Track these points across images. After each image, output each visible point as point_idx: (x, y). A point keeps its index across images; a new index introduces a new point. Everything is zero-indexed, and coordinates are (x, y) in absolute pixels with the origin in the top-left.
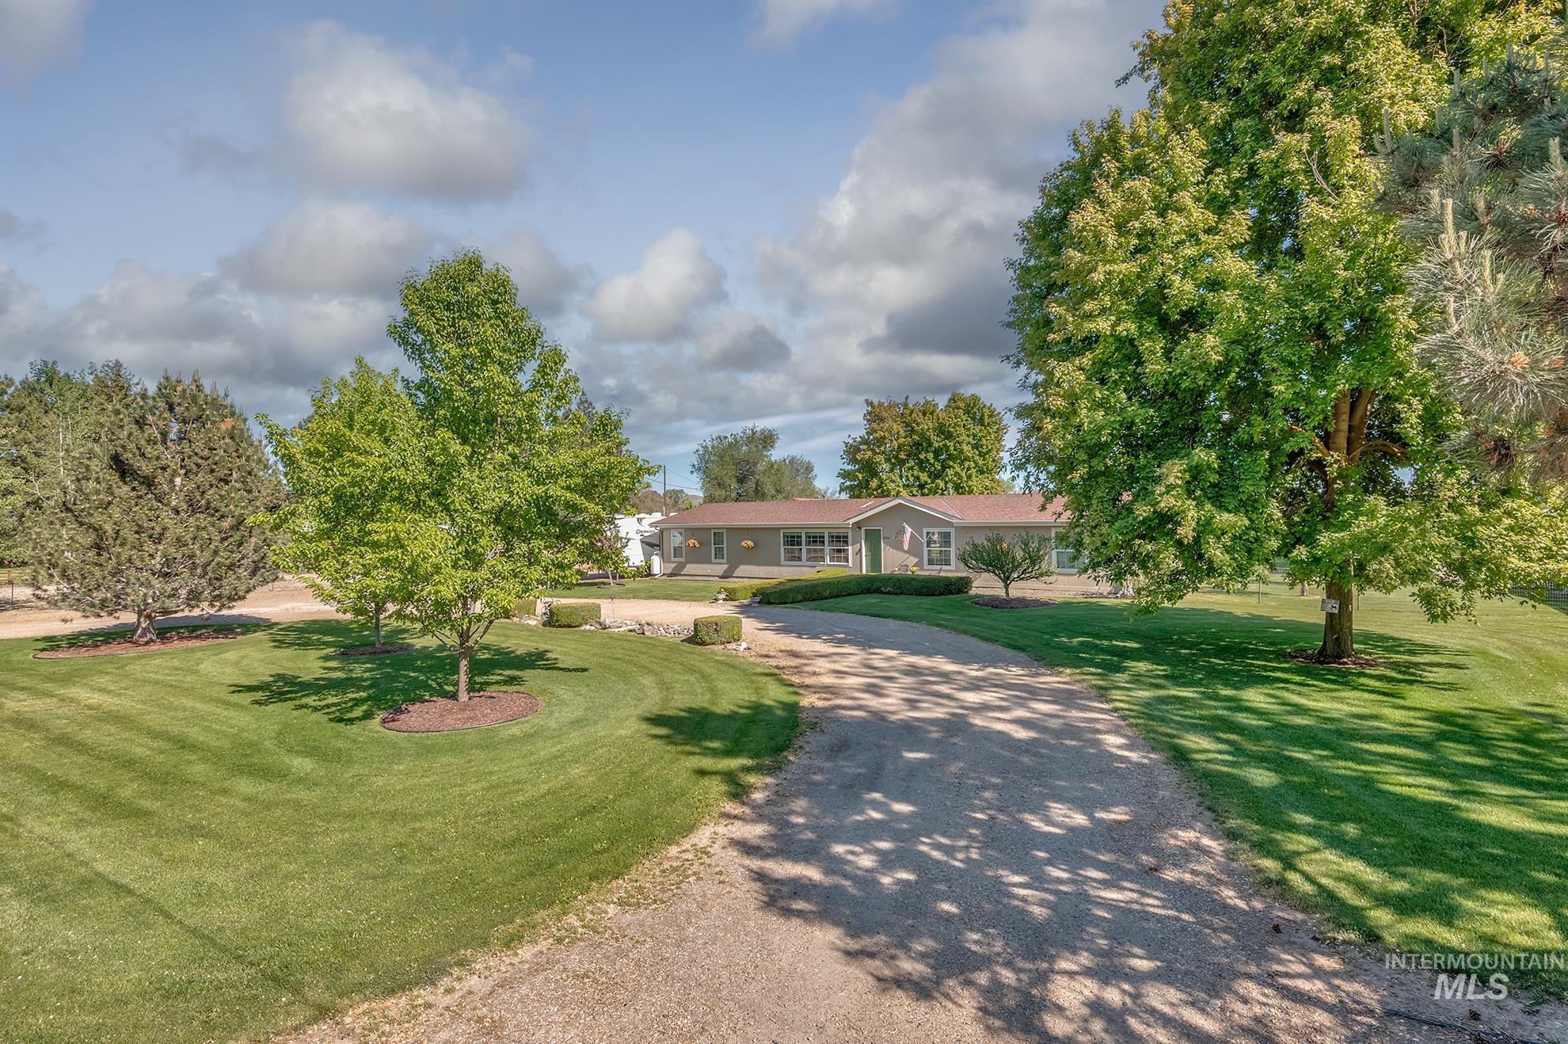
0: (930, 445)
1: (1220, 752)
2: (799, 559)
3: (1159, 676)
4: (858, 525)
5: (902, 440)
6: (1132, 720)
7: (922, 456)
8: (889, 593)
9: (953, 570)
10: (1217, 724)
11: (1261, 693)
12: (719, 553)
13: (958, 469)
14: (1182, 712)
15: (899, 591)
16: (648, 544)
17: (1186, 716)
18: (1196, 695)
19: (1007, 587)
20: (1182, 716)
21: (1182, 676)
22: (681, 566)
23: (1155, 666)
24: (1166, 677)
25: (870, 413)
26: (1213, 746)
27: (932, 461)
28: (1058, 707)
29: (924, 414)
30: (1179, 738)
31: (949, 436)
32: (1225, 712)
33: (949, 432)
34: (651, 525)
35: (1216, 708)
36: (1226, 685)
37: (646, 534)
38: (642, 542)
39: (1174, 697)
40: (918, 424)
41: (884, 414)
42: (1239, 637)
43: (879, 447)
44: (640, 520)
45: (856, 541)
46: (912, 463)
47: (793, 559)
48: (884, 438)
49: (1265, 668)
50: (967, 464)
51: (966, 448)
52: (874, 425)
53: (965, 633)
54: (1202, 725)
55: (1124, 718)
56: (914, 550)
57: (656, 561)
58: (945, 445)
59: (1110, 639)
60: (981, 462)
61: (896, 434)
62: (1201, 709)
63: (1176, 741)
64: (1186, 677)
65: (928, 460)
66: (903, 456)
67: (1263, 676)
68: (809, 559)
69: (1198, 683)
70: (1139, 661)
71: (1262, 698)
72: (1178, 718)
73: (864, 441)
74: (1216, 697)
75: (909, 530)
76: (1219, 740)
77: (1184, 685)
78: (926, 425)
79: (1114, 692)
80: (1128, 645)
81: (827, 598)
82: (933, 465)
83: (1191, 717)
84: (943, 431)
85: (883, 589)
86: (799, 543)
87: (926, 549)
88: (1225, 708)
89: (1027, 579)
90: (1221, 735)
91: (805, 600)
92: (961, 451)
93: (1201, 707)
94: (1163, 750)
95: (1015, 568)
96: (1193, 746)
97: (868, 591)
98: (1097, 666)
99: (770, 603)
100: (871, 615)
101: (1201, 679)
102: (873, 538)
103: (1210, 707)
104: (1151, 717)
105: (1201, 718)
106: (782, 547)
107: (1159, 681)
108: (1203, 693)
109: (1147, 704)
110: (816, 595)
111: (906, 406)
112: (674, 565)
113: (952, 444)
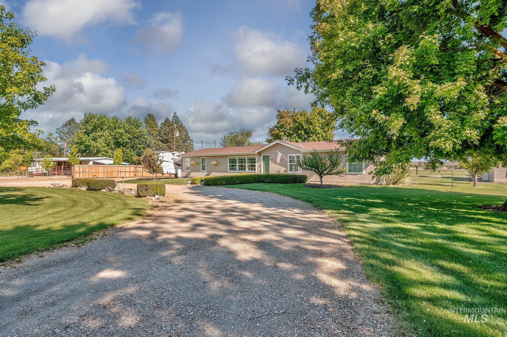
0: (303, 127)
1: (446, 286)
2: (236, 169)
3: (391, 216)
4: (260, 153)
5: (291, 125)
6: (358, 246)
7: (299, 132)
8: (268, 182)
9: (300, 172)
10: (438, 251)
11: (471, 228)
12: (203, 169)
13: (314, 138)
14: (405, 240)
15: (272, 181)
16: (177, 164)
17: (409, 244)
18: (417, 228)
19: (321, 178)
20: (405, 243)
21: (408, 216)
22: (189, 173)
23: (389, 211)
24: (396, 216)
25: (278, 115)
26: (437, 277)
27: (303, 134)
28: (302, 232)
29: (301, 115)
30: (399, 265)
31: (311, 124)
32: (445, 242)
33: (311, 122)
34: (177, 156)
35: (435, 238)
36: (442, 222)
37: (176, 160)
38: (174, 163)
39: (400, 228)
40: (298, 119)
41: (284, 115)
42: (445, 199)
43: (281, 128)
44: (173, 154)
45: (259, 161)
46: (295, 135)
47: (233, 169)
48: (284, 124)
49: (468, 213)
50: (318, 136)
51: (317, 128)
52: (280, 120)
53: (287, 195)
54: (424, 253)
55: (351, 243)
56: (282, 163)
57: (179, 171)
58: (309, 127)
59: (366, 199)
60: (324, 135)
61: (289, 123)
62: (422, 238)
63: (396, 269)
64: (411, 217)
65: (302, 134)
66: (291, 132)
67: (468, 218)
68: (239, 170)
69: (421, 220)
70: (380, 208)
71: (474, 231)
72: (401, 245)
73: (276, 127)
74: (434, 230)
75: (280, 154)
76: (443, 270)
77: (409, 221)
78: (301, 119)
79: (353, 224)
80: (376, 201)
81: (238, 184)
82: (304, 136)
83: (413, 245)
84: (308, 122)
85: (265, 181)
86: (235, 163)
87: (289, 164)
88: (444, 238)
89: (331, 174)
90: (444, 263)
91: (227, 184)
92: (316, 130)
93: (422, 236)
94: (378, 280)
95: (325, 169)
96: (414, 276)
97: (259, 182)
98: (351, 210)
99: (209, 185)
100: (249, 189)
101: (421, 218)
102: (266, 159)
103: (430, 237)
104: (374, 243)
105: (423, 245)
106: (229, 165)
107: (390, 218)
108: (423, 226)
109: (376, 233)
110: (232, 182)
111: (294, 112)
112: (186, 173)
113: (312, 127)
